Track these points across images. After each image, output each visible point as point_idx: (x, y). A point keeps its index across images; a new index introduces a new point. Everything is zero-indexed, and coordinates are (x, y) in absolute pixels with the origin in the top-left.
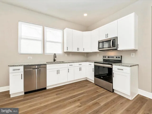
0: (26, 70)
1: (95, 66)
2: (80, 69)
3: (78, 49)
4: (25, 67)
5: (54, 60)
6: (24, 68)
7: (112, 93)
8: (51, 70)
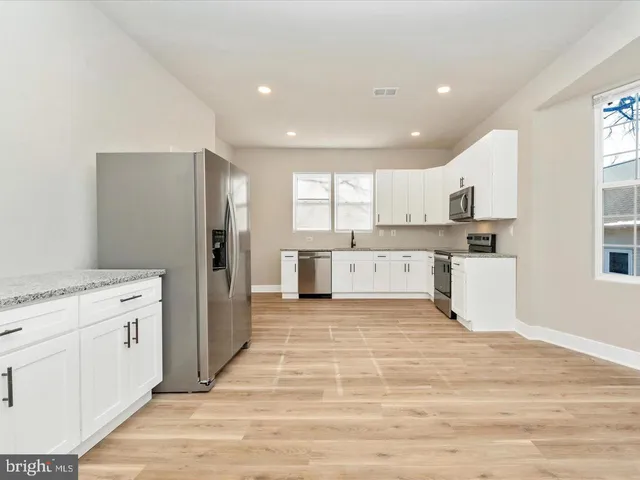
0: (301, 257)
1: (436, 260)
2: (407, 268)
3: (408, 217)
4: (301, 253)
5: (353, 245)
6: (299, 255)
7: (450, 322)
8: (341, 260)
